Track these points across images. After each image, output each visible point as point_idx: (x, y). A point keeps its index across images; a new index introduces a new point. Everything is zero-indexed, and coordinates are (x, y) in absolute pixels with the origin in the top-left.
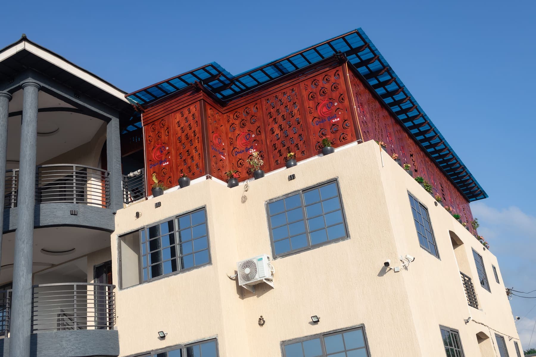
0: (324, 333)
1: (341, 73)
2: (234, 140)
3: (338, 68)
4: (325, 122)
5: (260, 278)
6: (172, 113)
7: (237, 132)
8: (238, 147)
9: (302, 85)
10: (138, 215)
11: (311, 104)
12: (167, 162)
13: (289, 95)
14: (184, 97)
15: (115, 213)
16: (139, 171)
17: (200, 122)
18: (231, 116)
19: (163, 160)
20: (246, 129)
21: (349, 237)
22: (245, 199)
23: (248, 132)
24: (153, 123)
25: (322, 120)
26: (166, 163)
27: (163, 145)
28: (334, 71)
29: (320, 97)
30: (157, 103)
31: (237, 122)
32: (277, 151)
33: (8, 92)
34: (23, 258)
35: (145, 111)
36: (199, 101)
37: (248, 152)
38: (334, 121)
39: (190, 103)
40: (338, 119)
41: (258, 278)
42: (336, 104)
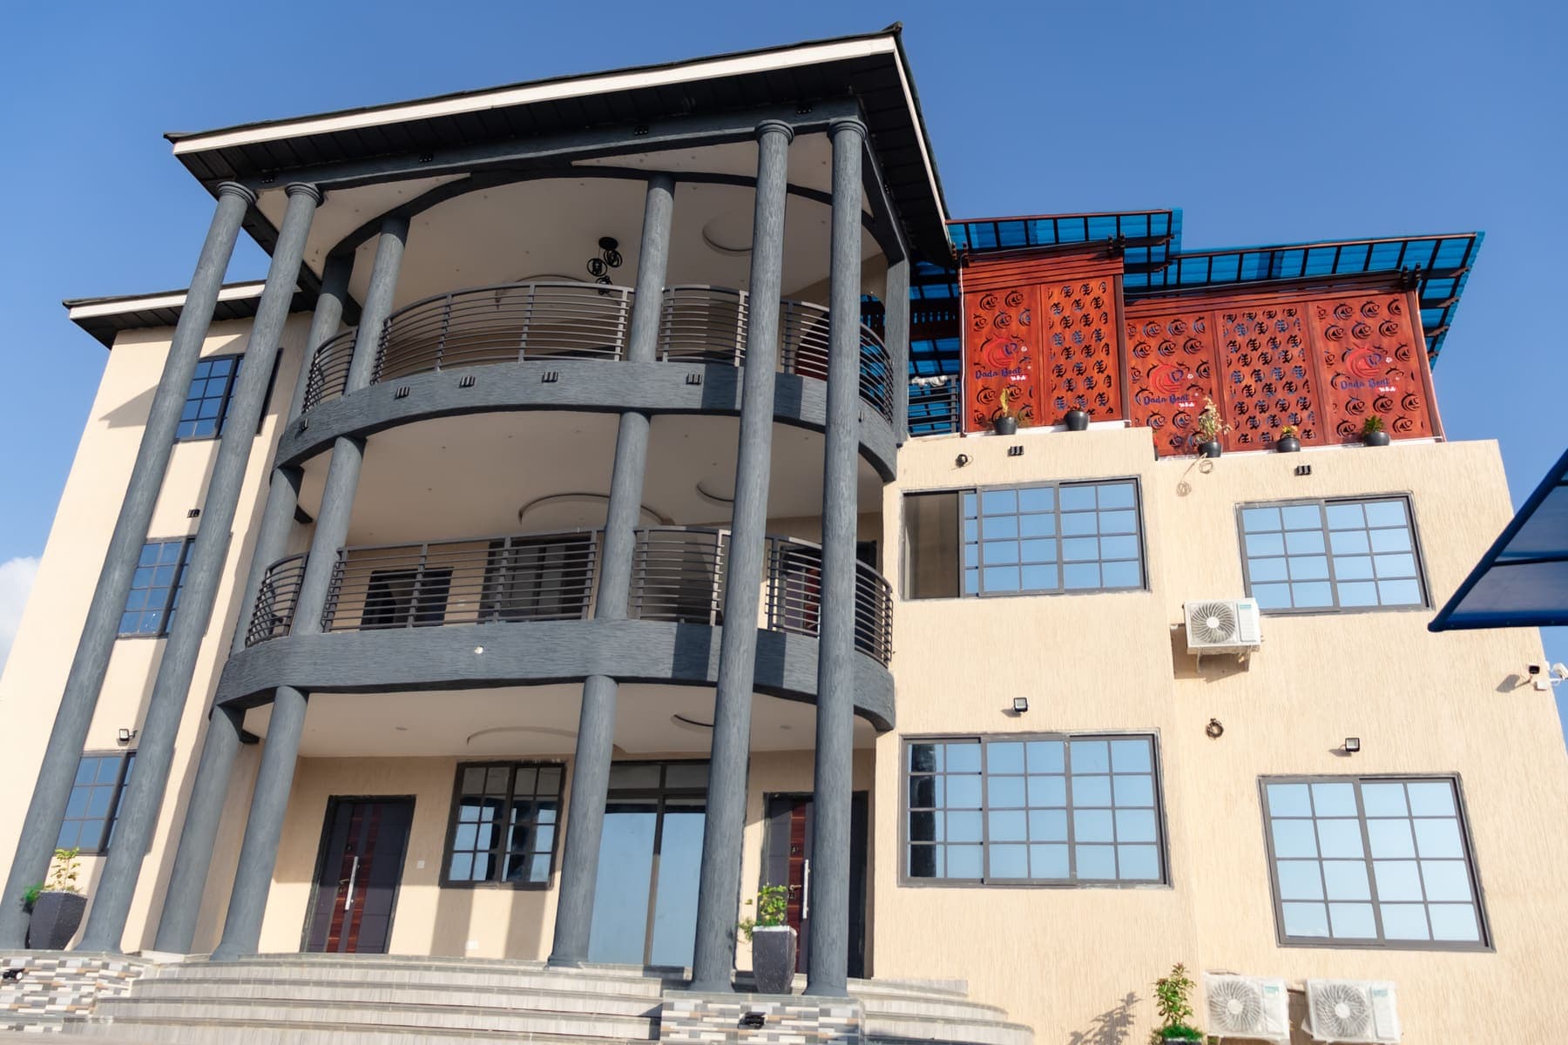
0: (1363, 775)
1: (1404, 307)
2: (1144, 374)
3: (1397, 296)
4: (1362, 388)
5: (1241, 641)
6: (1040, 284)
7: (1152, 359)
8: (1152, 390)
9: (1312, 309)
10: (961, 462)
11: (1333, 347)
12: (1021, 376)
13: (1280, 319)
14: (1077, 260)
15: (899, 446)
16: (944, 378)
17: (1112, 316)
18: (1140, 328)
19: (1012, 368)
20: (1174, 360)
21: (1432, 606)
22: (1186, 490)
23: (1177, 366)
24: (988, 293)
25: (1355, 380)
26: (1018, 378)
27: (1015, 341)
28: (1389, 298)
29: (1353, 339)
30: (1001, 257)
31: (1154, 343)
32: (1245, 417)
33: (794, 128)
34: (848, 463)
35: (971, 265)
36: (1114, 275)
37: (1175, 405)
38: (1382, 390)
39: (1091, 274)
40: (1393, 389)
41: (1235, 641)
42: (1389, 360)
